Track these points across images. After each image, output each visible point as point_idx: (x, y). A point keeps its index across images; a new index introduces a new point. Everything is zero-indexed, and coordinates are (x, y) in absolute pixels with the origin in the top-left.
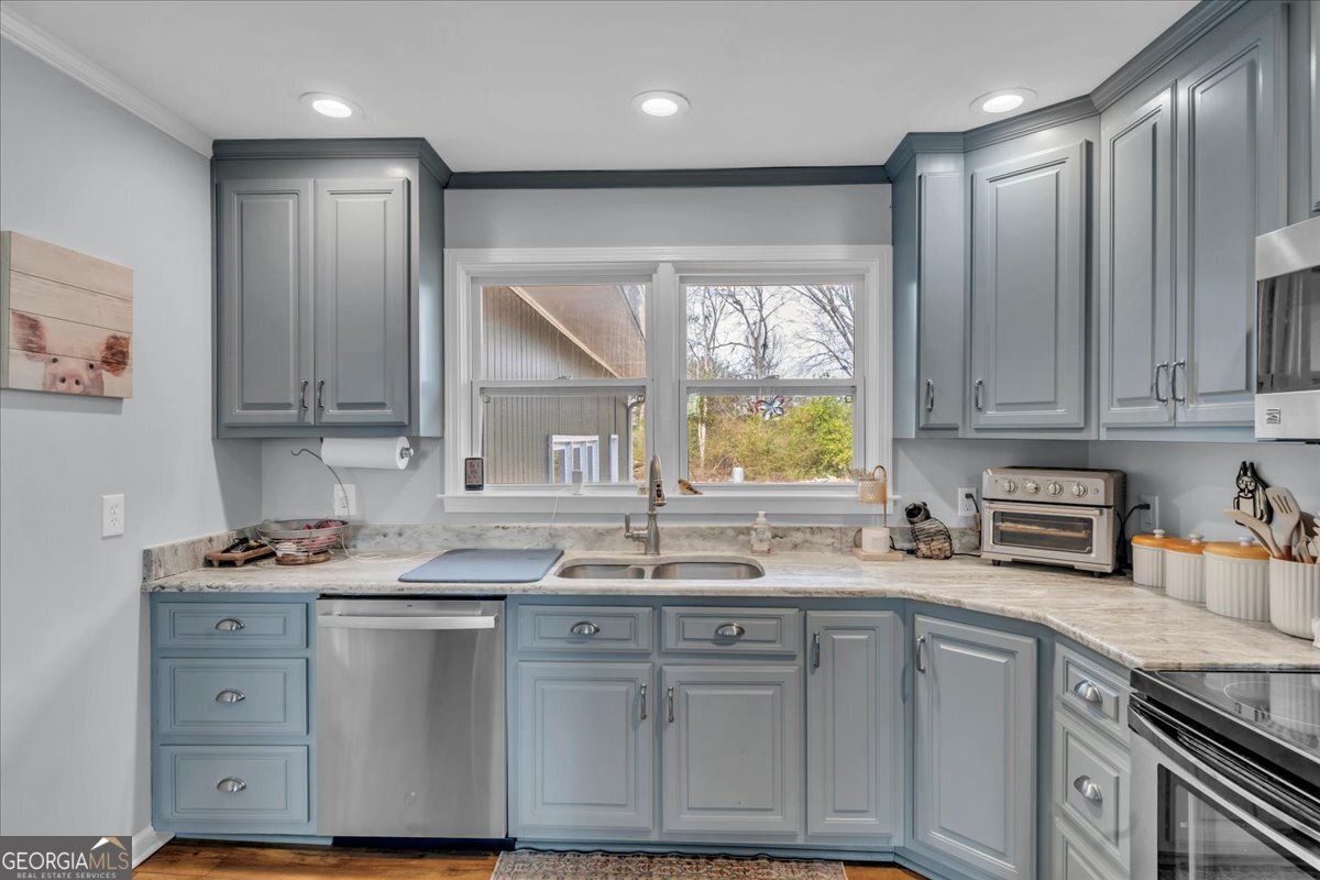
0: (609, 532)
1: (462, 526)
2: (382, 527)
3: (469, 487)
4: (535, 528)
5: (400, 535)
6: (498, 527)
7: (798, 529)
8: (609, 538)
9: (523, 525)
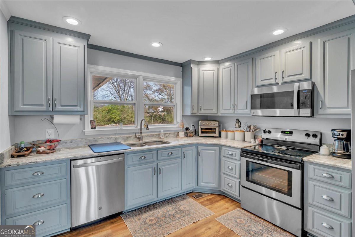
0: (130, 137)
1: (91, 138)
2: (65, 140)
3: (92, 128)
4: (111, 138)
5: (71, 142)
6: (101, 138)
7: (167, 134)
8: (129, 138)
9: (108, 137)
